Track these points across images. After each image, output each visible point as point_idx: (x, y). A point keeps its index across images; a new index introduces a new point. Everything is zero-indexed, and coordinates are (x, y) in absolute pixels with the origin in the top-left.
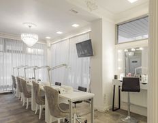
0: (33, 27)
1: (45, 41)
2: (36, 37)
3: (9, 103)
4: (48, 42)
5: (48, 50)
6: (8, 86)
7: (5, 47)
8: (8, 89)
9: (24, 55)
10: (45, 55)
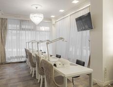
0: (39, 8)
1: (50, 19)
2: (42, 16)
3: (21, 71)
4: (53, 20)
5: (53, 27)
6: (23, 57)
7: (20, 26)
8: (23, 59)
9: (34, 32)
10: (50, 31)
